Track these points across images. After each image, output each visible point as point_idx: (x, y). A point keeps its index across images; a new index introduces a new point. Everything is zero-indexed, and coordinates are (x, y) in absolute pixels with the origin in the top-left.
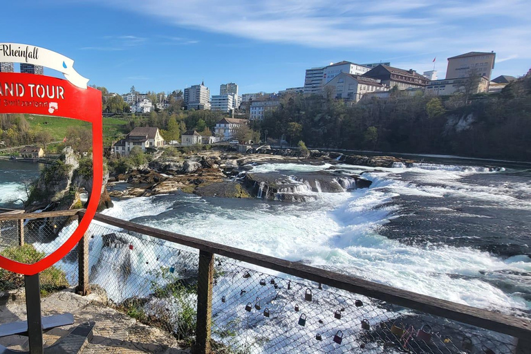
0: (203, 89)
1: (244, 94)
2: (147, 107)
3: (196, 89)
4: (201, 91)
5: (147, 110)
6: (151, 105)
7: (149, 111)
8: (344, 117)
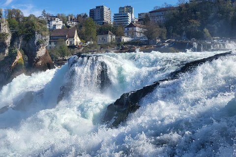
0: (106, 9)
1: (140, 13)
2: (59, 25)
3: (100, 9)
4: (104, 10)
5: (59, 27)
6: (62, 24)
7: (61, 28)
8: (234, 14)
